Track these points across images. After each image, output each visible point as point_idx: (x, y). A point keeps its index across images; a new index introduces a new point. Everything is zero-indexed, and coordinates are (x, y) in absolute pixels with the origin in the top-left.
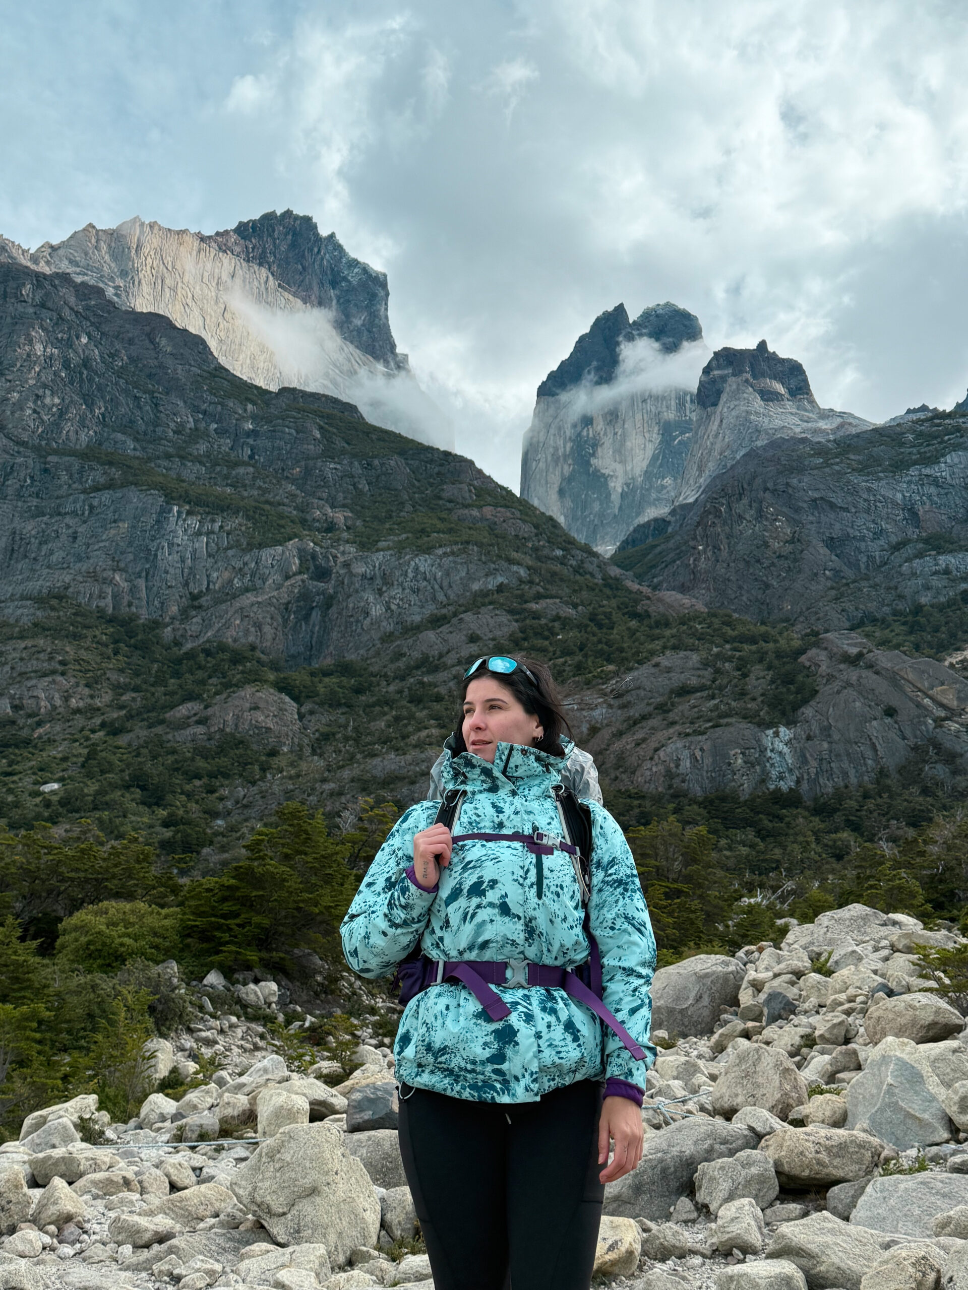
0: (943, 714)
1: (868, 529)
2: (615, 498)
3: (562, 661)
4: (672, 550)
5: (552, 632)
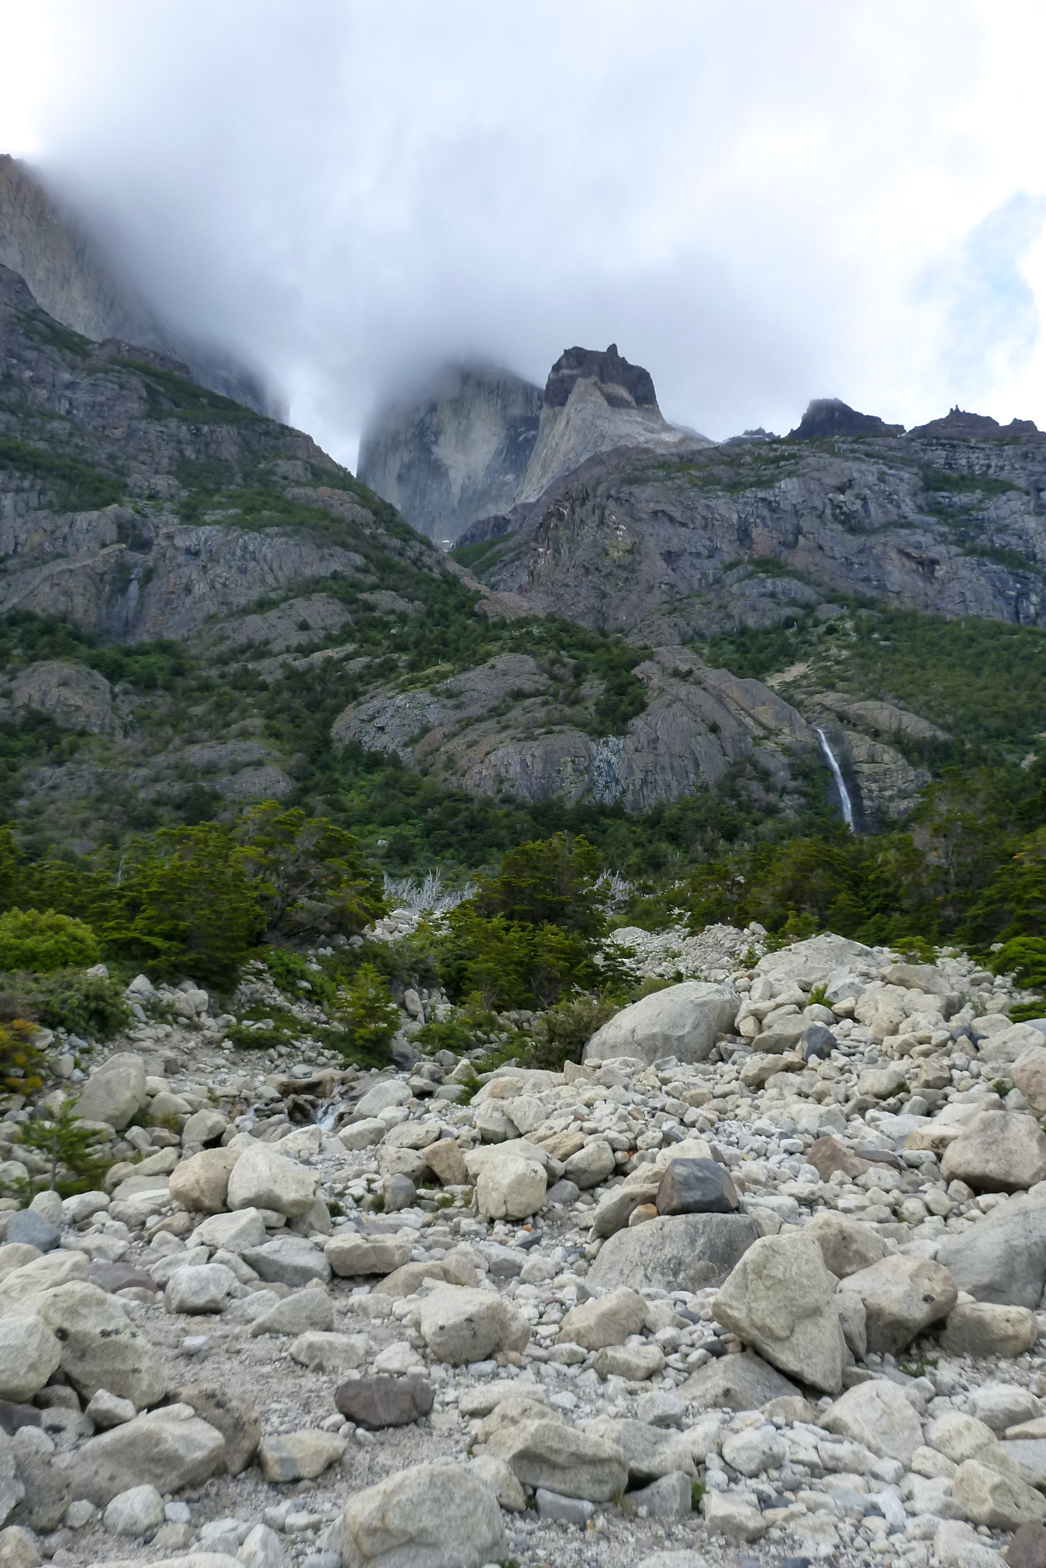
0: (760, 733)
1: (704, 546)
2: (456, 489)
3: (395, 656)
4: (511, 550)
5: (387, 626)
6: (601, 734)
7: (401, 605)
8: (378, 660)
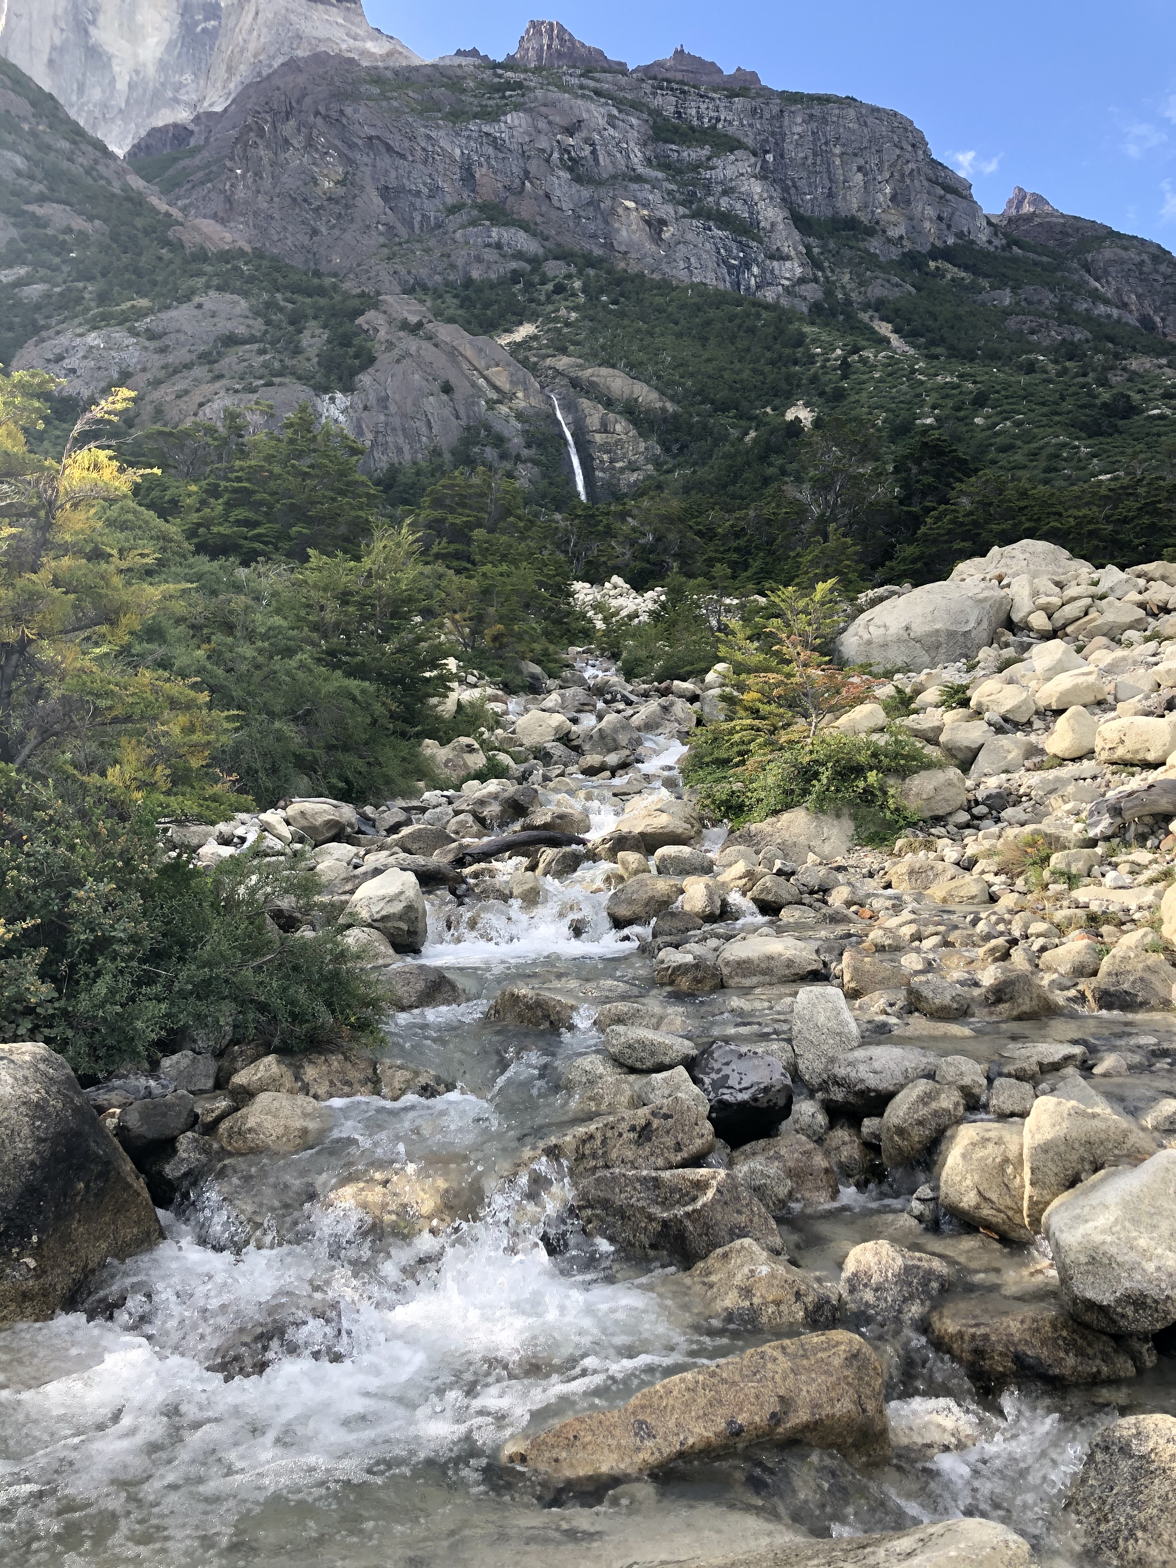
0: (495, 396)
1: (425, 184)
2: (122, 85)
3: (80, 285)
4: (200, 168)
5: (64, 248)
6: (326, 390)
7: (79, 223)
8: (58, 290)
